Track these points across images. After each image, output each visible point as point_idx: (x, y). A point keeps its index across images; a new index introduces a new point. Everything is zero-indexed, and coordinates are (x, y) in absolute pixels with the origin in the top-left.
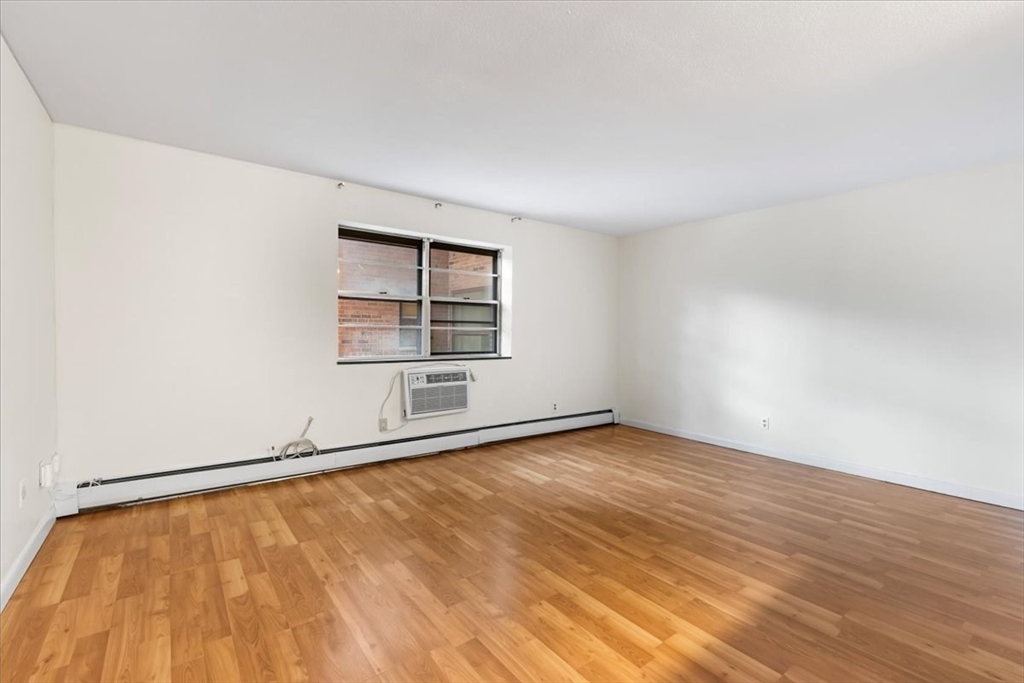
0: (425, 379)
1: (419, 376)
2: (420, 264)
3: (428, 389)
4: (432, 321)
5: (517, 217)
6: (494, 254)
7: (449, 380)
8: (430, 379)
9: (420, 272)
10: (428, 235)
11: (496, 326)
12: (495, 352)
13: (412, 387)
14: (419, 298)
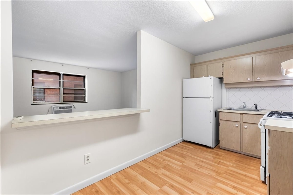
0: (59, 108)
1: (57, 107)
2: (60, 79)
3: (59, 110)
4: (63, 94)
5: (88, 68)
6: (84, 77)
7: (66, 108)
8: (60, 108)
9: (60, 81)
10: (62, 72)
11: (84, 95)
12: (84, 101)
13: (55, 110)
14: (60, 88)
